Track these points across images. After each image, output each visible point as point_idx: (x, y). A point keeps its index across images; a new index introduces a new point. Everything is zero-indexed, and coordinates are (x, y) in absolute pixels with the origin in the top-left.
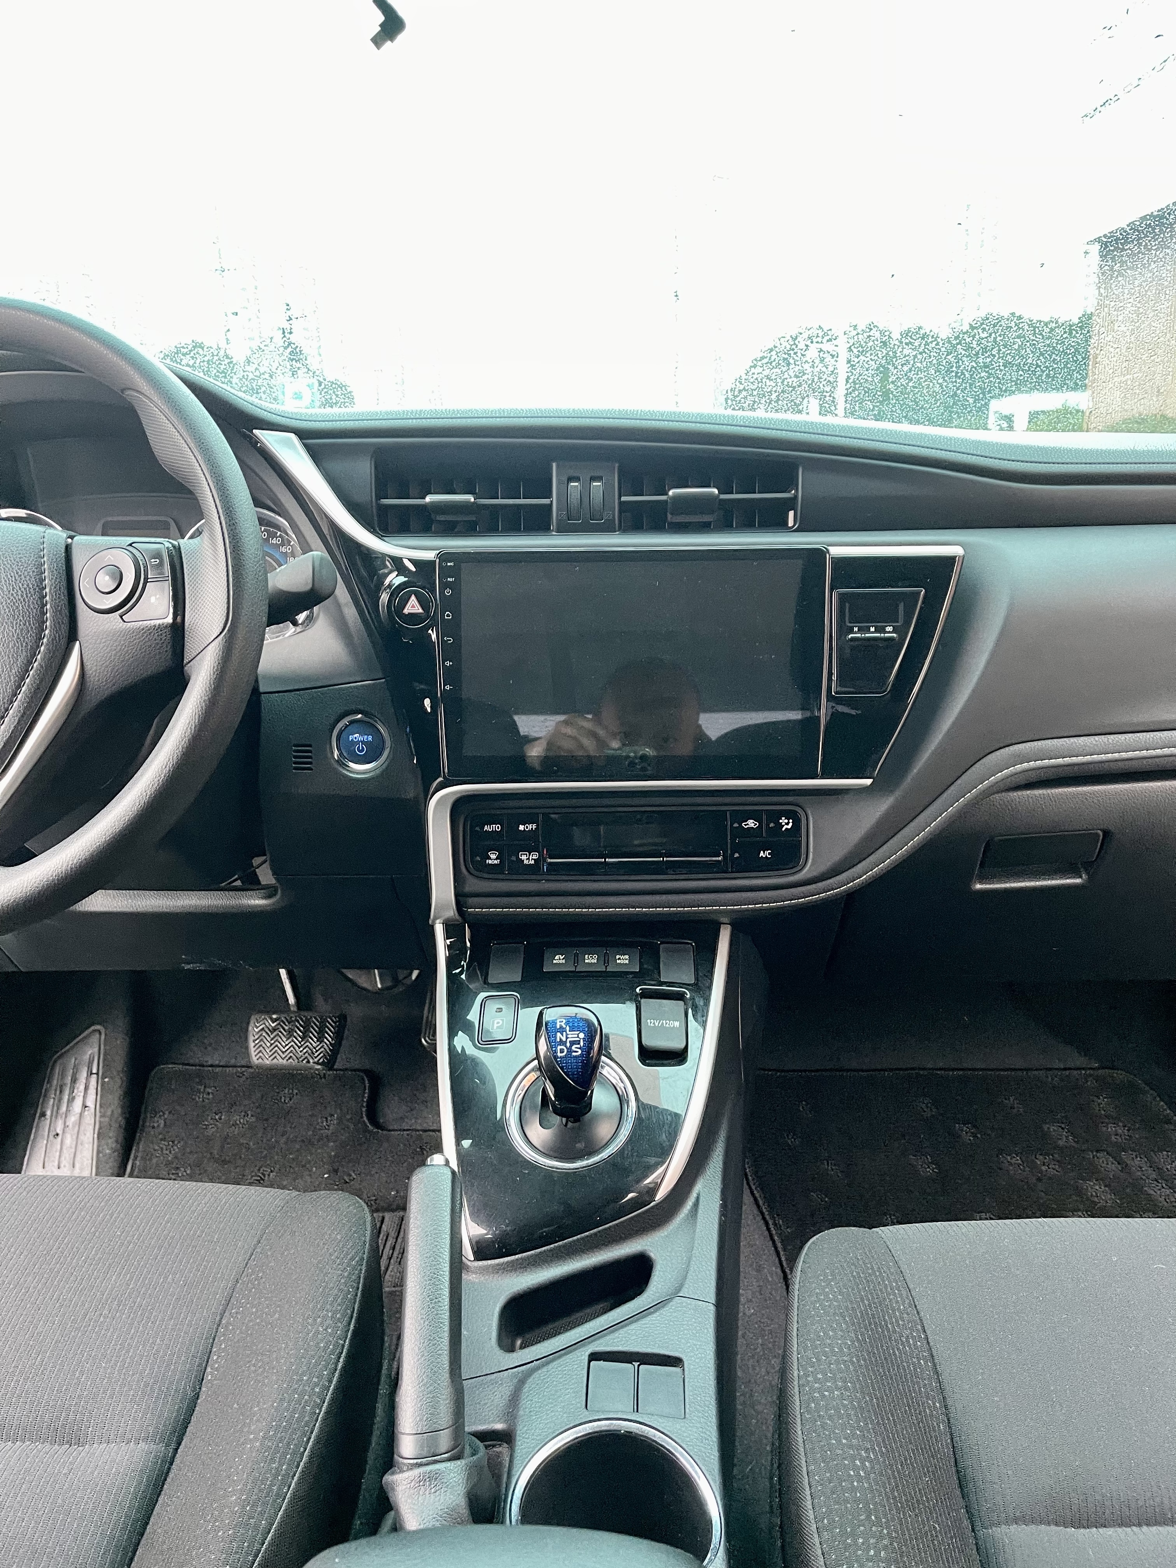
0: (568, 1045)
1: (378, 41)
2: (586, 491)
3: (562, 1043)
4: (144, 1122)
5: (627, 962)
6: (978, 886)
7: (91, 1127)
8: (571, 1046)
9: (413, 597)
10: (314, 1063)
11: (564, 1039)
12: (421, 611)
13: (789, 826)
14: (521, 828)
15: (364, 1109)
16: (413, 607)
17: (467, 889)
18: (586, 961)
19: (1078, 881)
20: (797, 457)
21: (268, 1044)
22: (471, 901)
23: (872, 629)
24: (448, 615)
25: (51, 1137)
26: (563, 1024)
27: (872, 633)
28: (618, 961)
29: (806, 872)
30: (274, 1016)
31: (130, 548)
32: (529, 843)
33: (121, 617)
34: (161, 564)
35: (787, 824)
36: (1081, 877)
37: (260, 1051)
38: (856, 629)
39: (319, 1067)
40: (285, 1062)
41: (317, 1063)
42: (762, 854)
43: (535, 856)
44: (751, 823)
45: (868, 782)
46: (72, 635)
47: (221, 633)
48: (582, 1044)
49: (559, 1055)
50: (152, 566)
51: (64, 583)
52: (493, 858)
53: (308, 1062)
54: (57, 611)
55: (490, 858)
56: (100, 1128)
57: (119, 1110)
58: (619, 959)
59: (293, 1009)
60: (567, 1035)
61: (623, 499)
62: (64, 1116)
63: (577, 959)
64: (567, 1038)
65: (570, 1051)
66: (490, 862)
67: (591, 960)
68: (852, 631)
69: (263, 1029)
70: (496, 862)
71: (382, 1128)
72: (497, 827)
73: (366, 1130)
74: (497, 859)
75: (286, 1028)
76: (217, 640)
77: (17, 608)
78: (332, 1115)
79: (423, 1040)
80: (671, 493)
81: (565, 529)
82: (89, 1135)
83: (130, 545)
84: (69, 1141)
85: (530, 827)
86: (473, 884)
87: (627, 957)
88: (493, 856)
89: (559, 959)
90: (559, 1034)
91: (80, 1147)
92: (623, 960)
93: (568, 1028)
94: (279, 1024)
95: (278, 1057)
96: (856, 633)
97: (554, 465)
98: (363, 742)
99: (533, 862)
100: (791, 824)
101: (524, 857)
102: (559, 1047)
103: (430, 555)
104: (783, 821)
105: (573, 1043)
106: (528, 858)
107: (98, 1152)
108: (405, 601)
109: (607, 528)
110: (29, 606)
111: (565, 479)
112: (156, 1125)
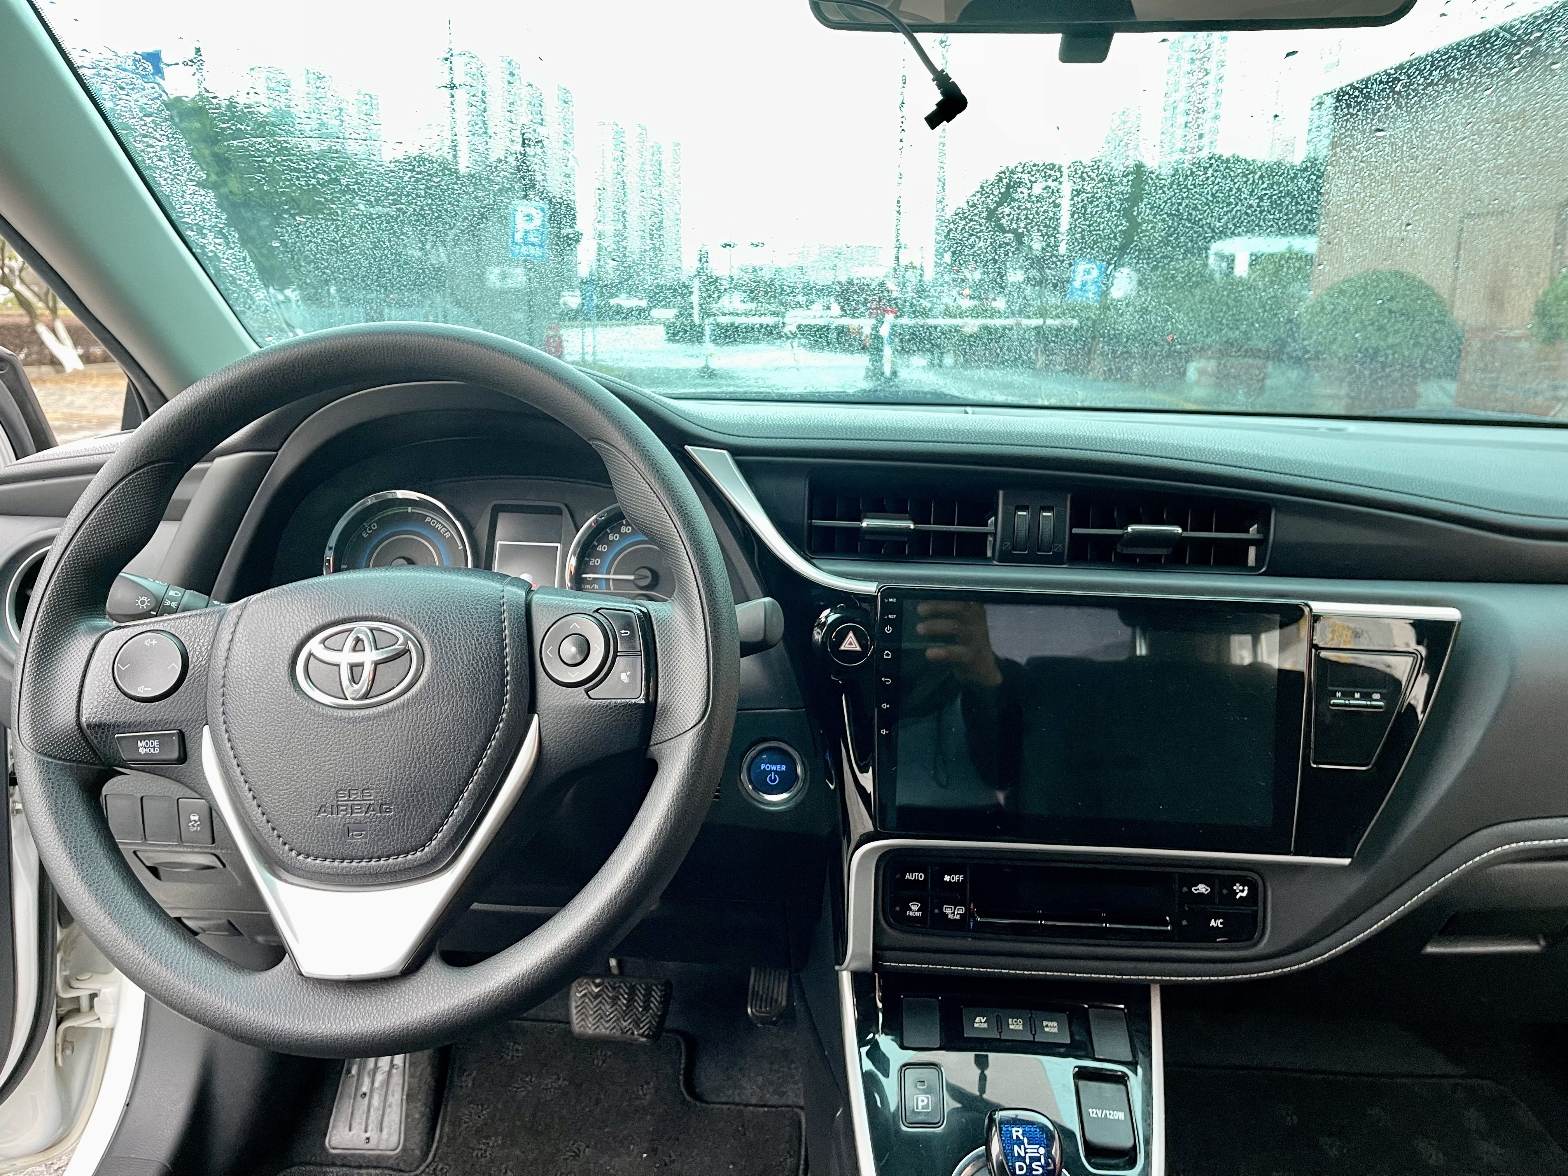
0: (1028, 1161)
1: (934, 120)
2: (1035, 520)
3: (1022, 1159)
4: (451, 1082)
5: (1056, 1030)
6: (1430, 949)
7: (400, 1088)
8: (1031, 1163)
9: (851, 634)
10: (639, 1035)
11: (1023, 1154)
12: (858, 648)
13: (1244, 894)
14: (947, 878)
15: (681, 1078)
16: (851, 643)
17: (886, 942)
18: (1011, 1027)
19: (1535, 948)
20: (1273, 499)
21: (591, 1013)
22: (888, 954)
23: (1357, 695)
24: (888, 655)
25: (359, 1098)
26: (1020, 1134)
27: (1357, 699)
28: (1046, 1029)
29: (1262, 947)
30: (598, 981)
31: (597, 615)
32: (954, 895)
33: (587, 691)
34: (633, 635)
35: (1242, 891)
36: (1538, 944)
37: (583, 1019)
38: (1339, 694)
39: (644, 1039)
40: (608, 1032)
41: (642, 1035)
42: (1213, 923)
43: (961, 910)
44: (1202, 889)
45: (1347, 861)
46: (532, 707)
47: (700, 721)
48: (1043, 1161)
49: (1018, 1172)
50: (622, 638)
51: (525, 651)
52: (915, 909)
53: (633, 1033)
54: (517, 681)
55: (911, 910)
56: (409, 1089)
57: (429, 1070)
58: (1047, 1026)
59: (615, 971)
60: (1025, 1149)
61: (1075, 531)
62: (371, 1073)
63: (1000, 1024)
64: (1026, 1153)
65: (1030, 1169)
66: (911, 914)
67: (1016, 1025)
68: (1335, 697)
69: (585, 995)
70: (918, 914)
71: (702, 1101)
72: (920, 876)
73: (684, 1102)
74: (918, 911)
75: (611, 995)
76: (695, 729)
77: (477, 679)
78: (648, 1083)
79: (749, 1010)
80: (1130, 529)
81: (1007, 558)
82: (396, 1097)
83: (597, 611)
84: (376, 1101)
85: (956, 878)
86: (893, 935)
87: (1055, 1024)
88: (913, 908)
89: (980, 1022)
90: (1016, 1148)
91: (388, 1110)
92: (1051, 1027)
93: (1026, 1141)
94: (602, 990)
95: (601, 1027)
96: (1339, 699)
97: (1001, 493)
98: (776, 772)
99: (958, 917)
100: (1246, 892)
101: (948, 911)
102: (1017, 1164)
103: (870, 588)
104: (1237, 887)
105: (1033, 1159)
106: (953, 912)
107: (407, 1116)
108: (842, 637)
109: (1055, 561)
110: (489, 677)
111: (1012, 508)
112: (464, 1084)
